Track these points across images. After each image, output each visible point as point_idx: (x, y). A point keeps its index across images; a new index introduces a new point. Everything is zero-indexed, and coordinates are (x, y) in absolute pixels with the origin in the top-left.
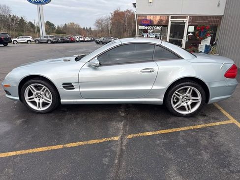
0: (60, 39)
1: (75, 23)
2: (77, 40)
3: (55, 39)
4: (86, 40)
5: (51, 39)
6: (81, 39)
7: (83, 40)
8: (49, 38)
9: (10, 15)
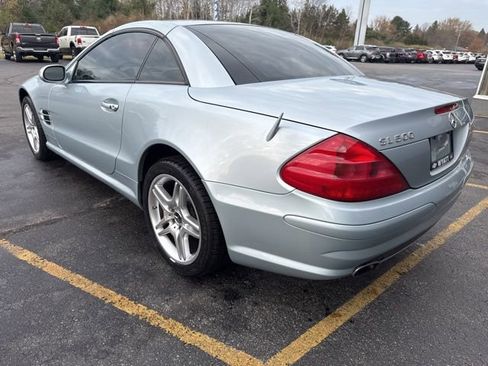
0: (388, 54)
1: (462, 20)
2: (436, 58)
3: (378, 54)
4: (460, 59)
5: (369, 53)
6: (445, 57)
7: (451, 57)
8: (365, 51)
9: (325, 7)
